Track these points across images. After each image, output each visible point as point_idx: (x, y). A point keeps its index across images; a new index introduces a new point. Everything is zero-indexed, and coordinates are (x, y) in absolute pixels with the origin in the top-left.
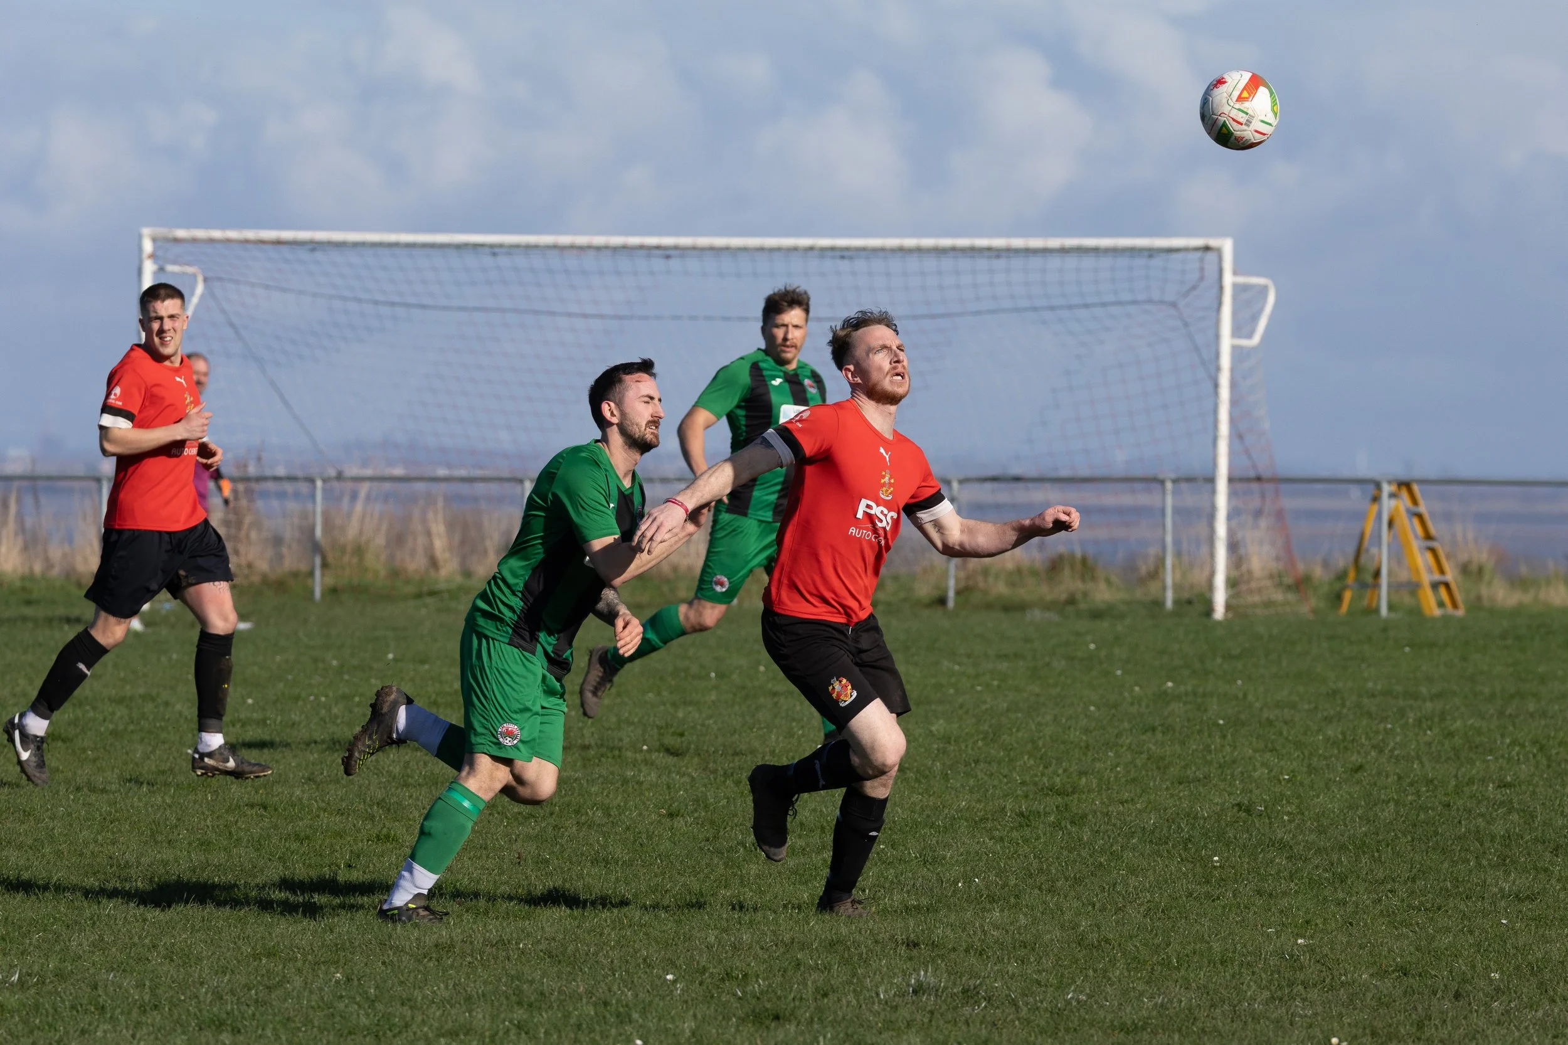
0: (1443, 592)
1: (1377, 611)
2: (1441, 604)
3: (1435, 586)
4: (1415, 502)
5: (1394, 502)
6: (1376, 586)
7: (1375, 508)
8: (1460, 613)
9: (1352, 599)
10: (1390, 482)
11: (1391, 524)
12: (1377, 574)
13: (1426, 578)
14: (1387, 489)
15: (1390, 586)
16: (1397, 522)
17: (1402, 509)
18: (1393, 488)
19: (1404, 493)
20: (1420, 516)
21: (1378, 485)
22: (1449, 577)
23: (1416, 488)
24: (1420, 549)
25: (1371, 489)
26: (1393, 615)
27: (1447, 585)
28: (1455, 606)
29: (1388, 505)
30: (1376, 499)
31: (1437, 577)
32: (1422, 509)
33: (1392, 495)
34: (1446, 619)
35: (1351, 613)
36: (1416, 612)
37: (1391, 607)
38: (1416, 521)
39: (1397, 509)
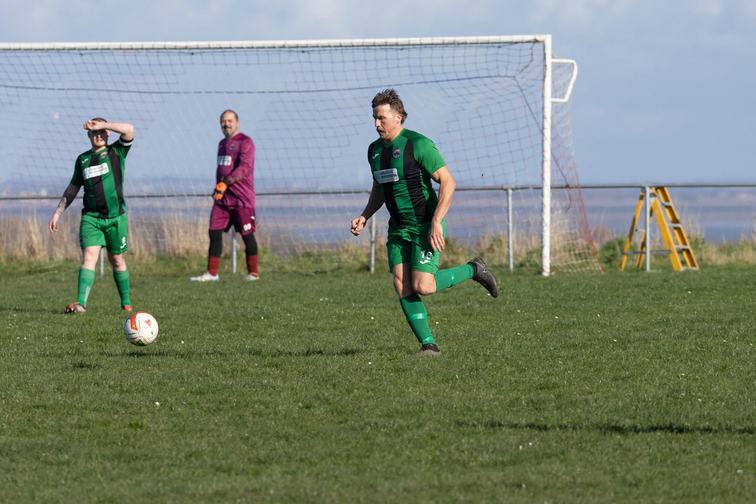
0: (685, 254)
1: (643, 269)
2: (684, 263)
3: (680, 252)
4: (667, 200)
5: (653, 199)
6: (643, 253)
7: (642, 203)
8: (697, 268)
9: (627, 260)
10: (651, 187)
11: (651, 212)
12: (644, 245)
13: (674, 248)
14: (649, 191)
15: (651, 252)
16: (655, 212)
17: (659, 204)
18: (653, 190)
19: (660, 194)
20: (669, 208)
21: (643, 189)
22: (688, 247)
23: (666, 189)
24: (670, 227)
25: (639, 192)
26: (654, 271)
27: (688, 251)
28: (693, 265)
29: (650, 201)
30: (642, 198)
31: (681, 246)
32: (671, 204)
33: (653, 195)
34: (686, 272)
35: (626, 269)
36: (669, 268)
37: (652, 266)
38: (667, 210)
39: (655, 203)
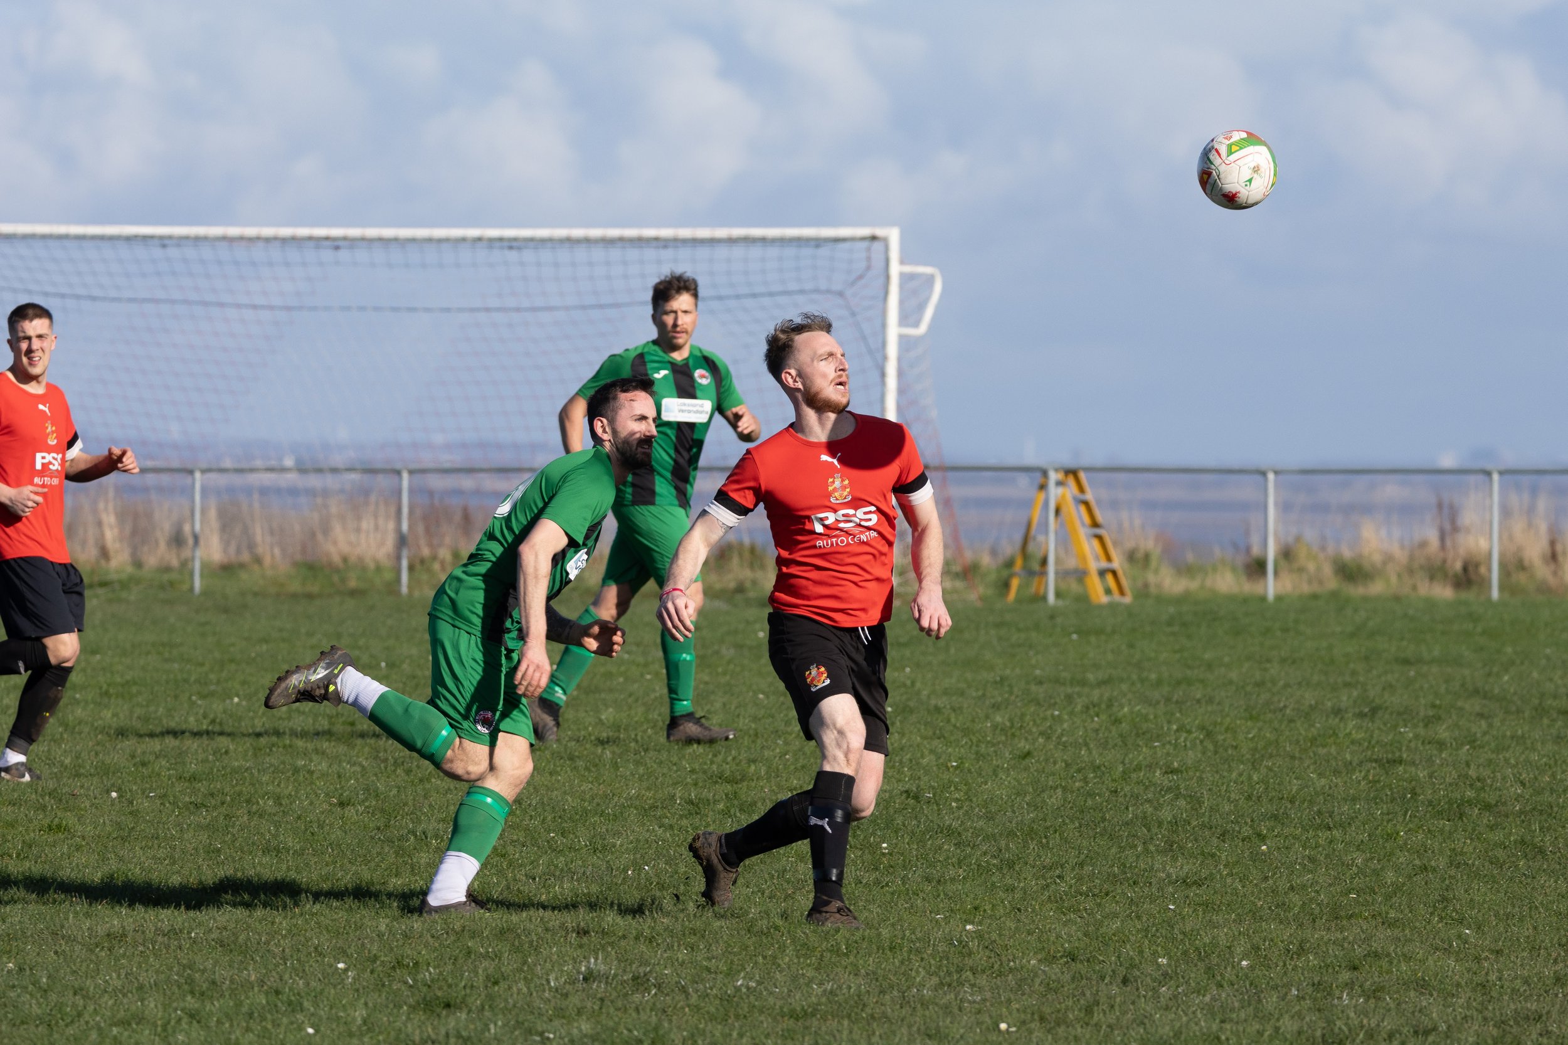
0: (1110, 578)
1: (1044, 598)
2: (1108, 591)
3: (1102, 573)
4: (1081, 490)
5: (1060, 490)
6: (1043, 573)
7: (1041, 496)
8: (1128, 599)
9: (1020, 587)
10: (1057, 470)
11: (1058, 511)
12: (1044, 562)
13: (1093, 566)
14: (1053, 476)
15: (1057, 573)
16: (1064, 510)
17: (1069, 497)
18: (1060, 476)
19: (1071, 481)
20: (1086, 504)
21: (1045, 473)
22: (1116, 564)
23: (1082, 476)
24: (1087, 535)
26: (1060, 603)
27: (1114, 573)
28: (1122, 592)
29: (1054, 492)
30: (1043, 487)
31: (1104, 564)
32: (1089, 496)
33: (1059, 483)
34: (1112, 606)
35: (1019, 600)
36: (1083, 599)
37: (1058, 595)
38: (1083, 509)
39: (1063, 496)
